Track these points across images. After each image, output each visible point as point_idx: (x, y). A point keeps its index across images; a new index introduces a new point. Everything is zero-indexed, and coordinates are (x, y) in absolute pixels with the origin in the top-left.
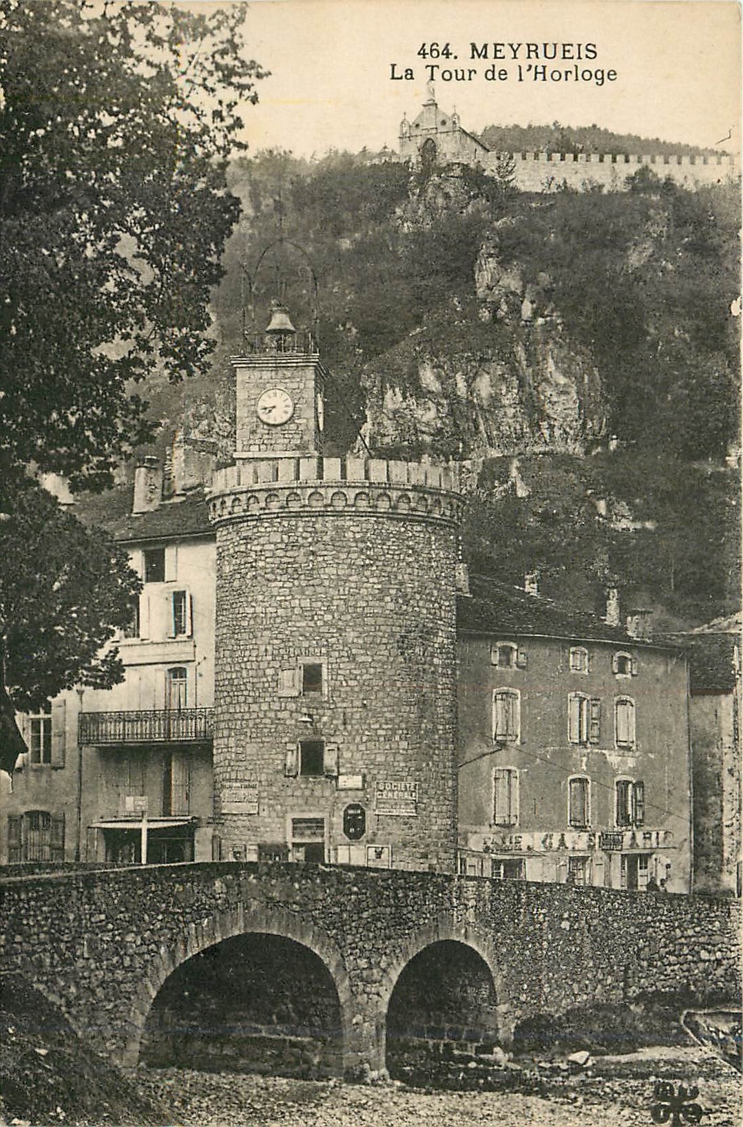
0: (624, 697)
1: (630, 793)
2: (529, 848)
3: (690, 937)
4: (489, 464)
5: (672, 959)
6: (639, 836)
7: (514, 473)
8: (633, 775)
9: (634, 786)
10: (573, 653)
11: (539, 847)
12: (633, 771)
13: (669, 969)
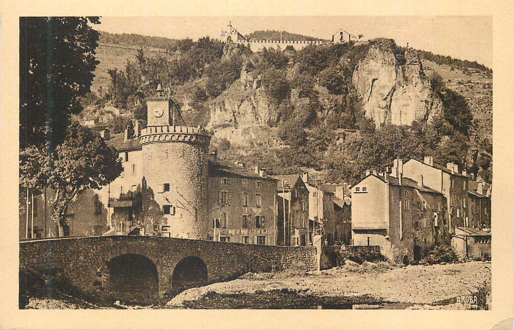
0: (258, 193)
1: (260, 219)
2: (231, 234)
3: (268, 256)
4: (244, 130)
5: (262, 262)
6: (263, 230)
7: (251, 132)
8: (261, 215)
9: (261, 217)
10: (244, 181)
11: (233, 234)
12: (260, 214)
13: (261, 264)
